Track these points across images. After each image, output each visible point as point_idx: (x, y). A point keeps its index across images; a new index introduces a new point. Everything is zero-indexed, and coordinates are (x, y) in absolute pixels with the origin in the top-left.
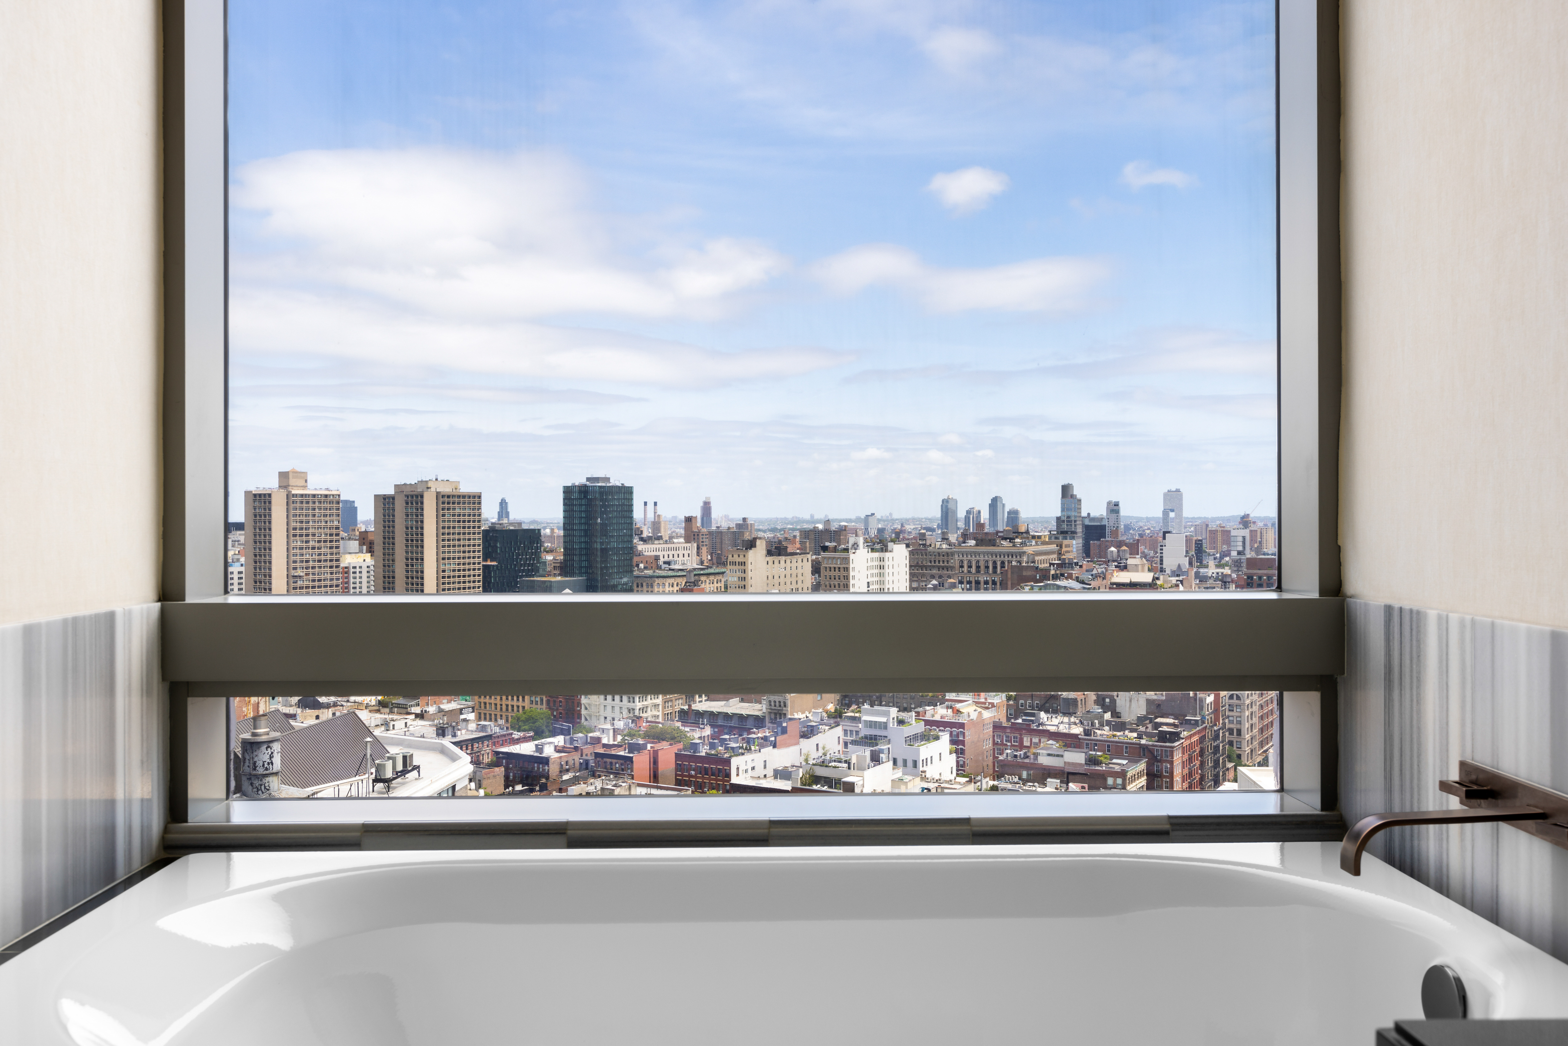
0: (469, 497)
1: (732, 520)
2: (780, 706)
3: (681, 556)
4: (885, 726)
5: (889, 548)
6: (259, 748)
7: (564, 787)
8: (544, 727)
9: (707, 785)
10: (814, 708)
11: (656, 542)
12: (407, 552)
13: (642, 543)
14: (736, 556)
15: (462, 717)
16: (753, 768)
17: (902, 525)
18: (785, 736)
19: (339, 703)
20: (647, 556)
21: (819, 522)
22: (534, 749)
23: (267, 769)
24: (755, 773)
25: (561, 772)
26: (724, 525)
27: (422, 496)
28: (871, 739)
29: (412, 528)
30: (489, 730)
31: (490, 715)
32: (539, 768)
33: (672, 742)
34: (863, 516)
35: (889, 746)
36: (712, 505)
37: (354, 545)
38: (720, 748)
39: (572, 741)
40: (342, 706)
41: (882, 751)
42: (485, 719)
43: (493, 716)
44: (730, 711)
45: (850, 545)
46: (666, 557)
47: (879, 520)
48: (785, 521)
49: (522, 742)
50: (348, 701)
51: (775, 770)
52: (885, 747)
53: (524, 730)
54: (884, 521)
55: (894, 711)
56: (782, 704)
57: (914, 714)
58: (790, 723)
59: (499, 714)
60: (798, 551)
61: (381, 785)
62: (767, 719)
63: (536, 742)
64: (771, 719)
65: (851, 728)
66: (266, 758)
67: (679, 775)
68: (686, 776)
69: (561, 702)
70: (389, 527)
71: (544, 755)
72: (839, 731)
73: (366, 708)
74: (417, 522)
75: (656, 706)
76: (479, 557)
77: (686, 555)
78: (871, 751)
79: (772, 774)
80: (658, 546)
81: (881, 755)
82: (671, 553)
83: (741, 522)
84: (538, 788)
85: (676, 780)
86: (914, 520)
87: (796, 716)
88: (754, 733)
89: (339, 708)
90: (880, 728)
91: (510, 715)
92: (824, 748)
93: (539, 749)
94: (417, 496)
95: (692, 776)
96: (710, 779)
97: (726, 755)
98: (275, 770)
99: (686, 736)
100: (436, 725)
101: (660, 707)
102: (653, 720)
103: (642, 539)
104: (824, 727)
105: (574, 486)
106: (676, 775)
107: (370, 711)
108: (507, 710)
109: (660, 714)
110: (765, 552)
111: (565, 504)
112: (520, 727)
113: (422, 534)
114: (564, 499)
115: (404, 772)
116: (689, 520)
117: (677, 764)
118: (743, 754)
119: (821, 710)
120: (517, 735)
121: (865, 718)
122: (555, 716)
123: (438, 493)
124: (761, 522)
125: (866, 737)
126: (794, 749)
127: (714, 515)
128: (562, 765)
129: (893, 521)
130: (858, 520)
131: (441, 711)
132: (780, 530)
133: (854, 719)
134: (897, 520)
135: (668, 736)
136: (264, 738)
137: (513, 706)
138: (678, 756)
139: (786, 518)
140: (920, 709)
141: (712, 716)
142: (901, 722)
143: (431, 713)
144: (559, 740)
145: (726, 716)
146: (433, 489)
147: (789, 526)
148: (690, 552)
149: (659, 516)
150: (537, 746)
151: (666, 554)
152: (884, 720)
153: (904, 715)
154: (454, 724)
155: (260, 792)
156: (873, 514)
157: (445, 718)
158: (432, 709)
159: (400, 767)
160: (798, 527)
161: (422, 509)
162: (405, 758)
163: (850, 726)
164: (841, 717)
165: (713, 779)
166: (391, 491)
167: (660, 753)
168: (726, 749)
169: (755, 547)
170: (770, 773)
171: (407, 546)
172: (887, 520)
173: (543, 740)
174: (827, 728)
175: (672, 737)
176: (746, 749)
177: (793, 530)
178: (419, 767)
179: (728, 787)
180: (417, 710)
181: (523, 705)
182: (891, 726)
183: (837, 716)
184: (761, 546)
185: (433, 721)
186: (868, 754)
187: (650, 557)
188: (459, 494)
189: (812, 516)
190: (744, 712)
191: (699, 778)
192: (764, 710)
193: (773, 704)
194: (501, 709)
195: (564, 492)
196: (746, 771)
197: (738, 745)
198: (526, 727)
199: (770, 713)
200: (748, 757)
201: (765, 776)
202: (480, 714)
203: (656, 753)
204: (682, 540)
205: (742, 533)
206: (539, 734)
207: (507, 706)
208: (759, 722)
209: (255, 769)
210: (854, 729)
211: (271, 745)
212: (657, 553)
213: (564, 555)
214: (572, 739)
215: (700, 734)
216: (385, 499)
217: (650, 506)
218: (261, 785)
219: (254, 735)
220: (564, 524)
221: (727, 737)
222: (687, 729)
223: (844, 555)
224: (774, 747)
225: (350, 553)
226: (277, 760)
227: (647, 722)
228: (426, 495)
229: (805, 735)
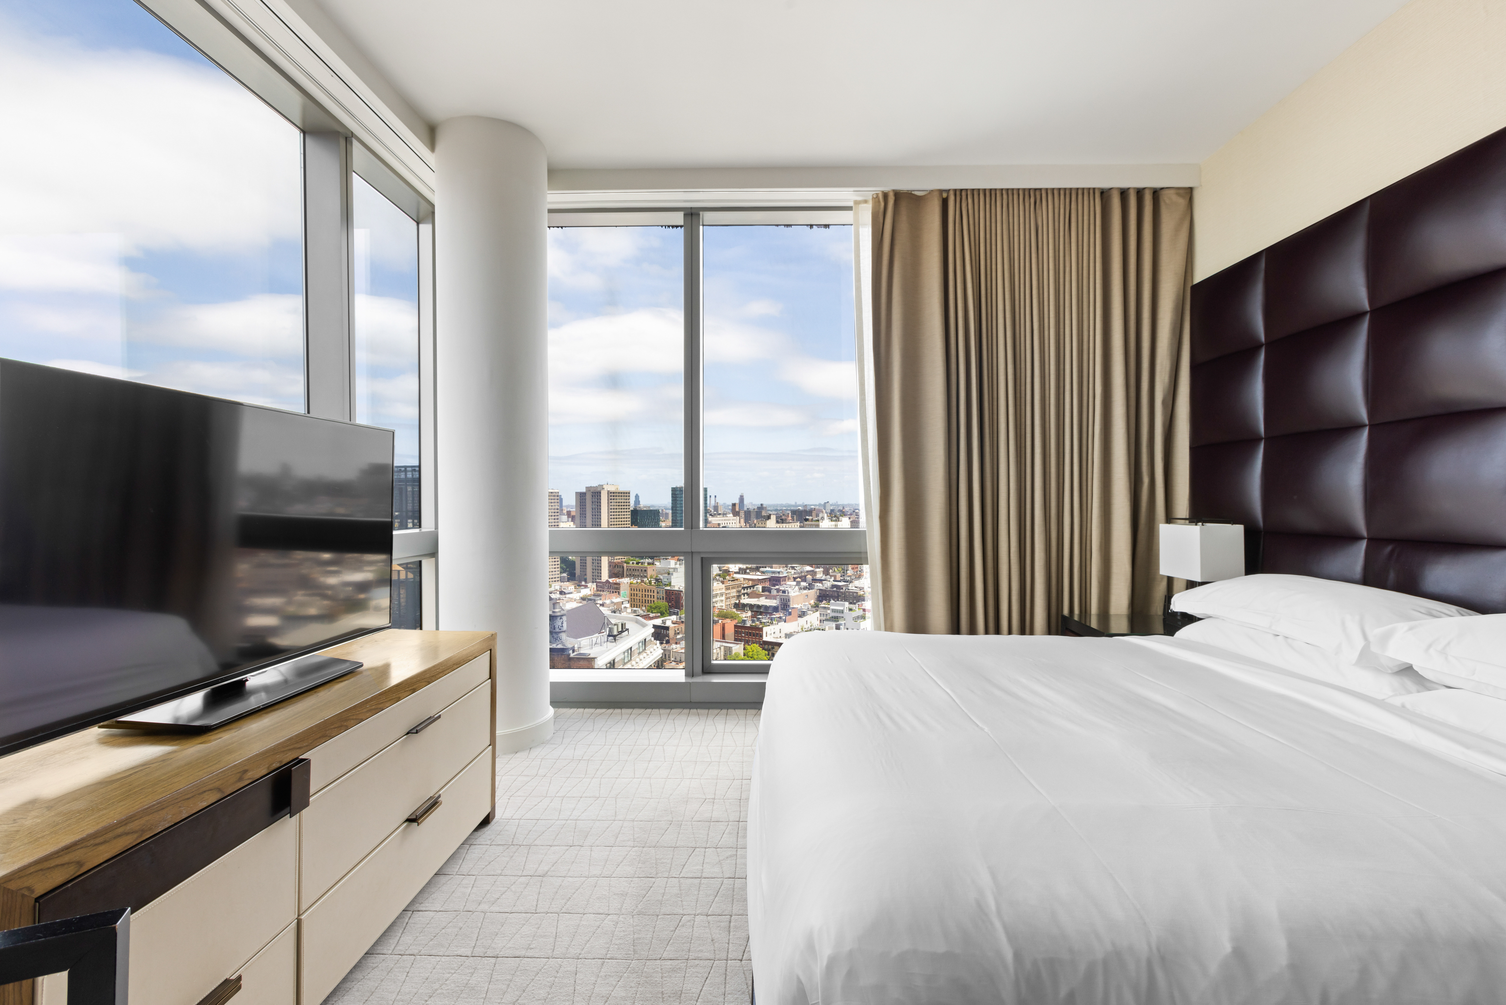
0: (624, 493)
1: (754, 505)
2: (786, 601)
3: (731, 523)
4: (842, 612)
5: (840, 520)
6: (556, 619)
7: (678, 642)
8: (664, 611)
9: (751, 641)
10: (804, 602)
11: (718, 516)
12: (593, 522)
13: (711, 517)
14: (760, 523)
15: (623, 606)
16: (774, 633)
17: (843, 508)
18: (790, 617)
19: (561, 598)
20: (714, 524)
21: (800, 506)
22: (661, 622)
23: (560, 629)
24: (775, 635)
25: (675, 634)
26: (751, 508)
27: (600, 493)
28: (835, 618)
29: (595, 509)
30: (637, 612)
31: (637, 605)
32: (664, 632)
33: (732, 619)
34: (823, 503)
35: (845, 622)
36: (744, 497)
37: (565, 518)
38: (757, 622)
39: (680, 618)
40: (563, 599)
41: (841, 624)
42: (637, 607)
43: (638, 605)
44: (760, 603)
45: (820, 518)
46: (723, 524)
47: (831, 505)
48: (781, 505)
49: (654, 619)
50: (565, 597)
51: (785, 634)
52: (843, 622)
53: (655, 613)
54: (833, 505)
55: (847, 604)
56: (787, 600)
57: (857, 606)
58: (793, 610)
59: (641, 604)
60: (791, 521)
61: (612, 638)
62: (780, 608)
63: (663, 619)
64: (782, 608)
65: (823, 613)
66: (560, 624)
67: (736, 636)
68: (740, 637)
69: (673, 598)
70: (583, 509)
71: (666, 625)
72: (818, 614)
73: (575, 601)
74: (598, 506)
75: (722, 601)
76: (629, 524)
77: (734, 523)
78: (836, 624)
79: (784, 636)
80: (719, 518)
81: (841, 626)
82: (726, 522)
83: (760, 506)
84: (665, 642)
85: (735, 638)
86: (849, 505)
87: (795, 606)
88: (774, 615)
89: (561, 600)
90: (840, 612)
91: (647, 605)
92: (811, 623)
93: (664, 622)
94: (598, 493)
95: (743, 637)
96: (752, 638)
97: (761, 626)
98: (564, 630)
99: (739, 617)
100: (611, 610)
101: (724, 601)
102: (720, 608)
103: (711, 515)
104: (810, 612)
105: (677, 488)
106: (735, 636)
107: (577, 602)
108: (645, 602)
109: (724, 605)
110: (775, 522)
111: (672, 497)
112: (652, 611)
113: (600, 512)
114: (672, 494)
115: (622, 632)
116: (734, 505)
117: (735, 631)
118: (769, 626)
119: (807, 603)
120: (652, 615)
121: (832, 607)
122: (670, 606)
123: (608, 491)
124: (770, 506)
125: (832, 617)
126: (795, 623)
127: (745, 502)
128: (675, 631)
129: (838, 505)
130: (820, 505)
131: (612, 602)
132: (780, 510)
133: (825, 608)
134: (840, 505)
135: (729, 616)
136: (559, 614)
137: (648, 600)
138: (736, 626)
139: (782, 504)
140: (859, 603)
141: (751, 607)
142: (850, 610)
143: (607, 603)
144: (674, 618)
145: (759, 607)
146: (606, 489)
147: (784, 508)
148: (735, 521)
149: (717, 503)
150: (663, 620)
151: (723, 522)
152: (842, 608)
153: (852, 606)
154: (620, 609)
155: (557, 641)
156: (828, 502)
157: (615, 607)
158: (608, 602)
159: (620, 629)
160: (789, 509)
161: (600, 499)
162: (622, 624)
163: (823, 611)
164: (818, 607)
165: (754, 638)
166: (584, 490)
167: (726, 625)
168: (761, 623)
169: (770, 519)
170: (783, 635)
171: (593, 518)
172: (835, 505)
173: (666, 618)
174: (812, 612)
175: (732, 617)
176: (771, 623)
177: (787, 510)
178: (628, 629)
179: (761, 642)
180: (601, 602)
181: (654, 600)
182: (846, 611)
183: (816, 607)
184: (773, 518)
185: (609, 607)
186: (834, 626)
187: (716, 524)
188: (619, 492)
189: (796, 503)
190: (768, 604)
191: (747, 637)
192: (778, 603)
193: (782, 600)
194: (642, 602)
195: (672, 491)
196: (771, 634)
197: (766, 621)
198: (656, 611)
199: (781, 605)
200: (771, 627)
201: (780, 637)
202: (631, 604)
203: (724, 625)
204: (731, 515)
205: (761, 512)
206: (662, 614)
207: (645, 600)
208: (776, 609)
209: (555, 629)
210: (825, 613)
211: (562, 617)
212: (719, 522)
213: (672, 523)
214: (680, 617)
215: (746, 615)
216: (581, 494)
217: (713, 497)
218: (558, 637)
219: (554, 612)
220: (672, 507)
221: (760, 617)
222: (739, 613)
223: (816, 523)
224: (785, 622)
225: (563, 522)
226: (565, 625)
227: (718, 609)
228: (602, 492)
229: (800, 616)
